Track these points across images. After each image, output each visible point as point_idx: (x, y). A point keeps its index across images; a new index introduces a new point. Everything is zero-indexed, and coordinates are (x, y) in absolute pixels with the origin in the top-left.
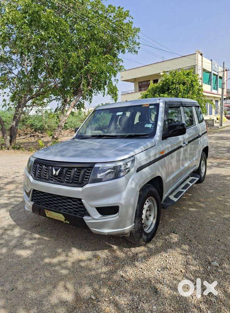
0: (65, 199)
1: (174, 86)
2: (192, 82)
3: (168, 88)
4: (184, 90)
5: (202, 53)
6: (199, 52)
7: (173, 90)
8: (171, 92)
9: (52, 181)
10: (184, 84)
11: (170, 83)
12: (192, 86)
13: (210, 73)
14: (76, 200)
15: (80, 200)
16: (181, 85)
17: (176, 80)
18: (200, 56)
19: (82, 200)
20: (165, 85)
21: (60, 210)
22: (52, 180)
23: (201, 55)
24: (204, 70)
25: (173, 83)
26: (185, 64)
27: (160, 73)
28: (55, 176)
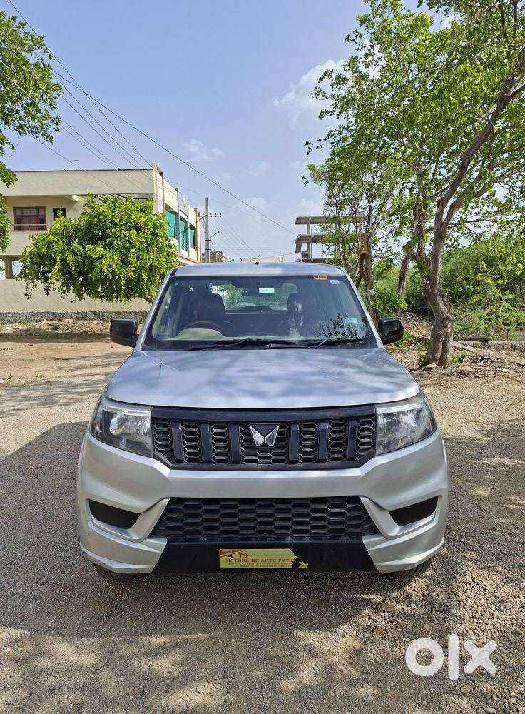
0: (307, 506)
1: (117, 231)
2: (155, 227)
3: (104, 233)
4: (141, 242)
5: (163, 171)
6: (158, 169)
7: (116, 238)
8: (111, 243)
9: (254, 465)
10: (138, 229)
11: (109, 225)
12: (155, 235)
13: (176, 214)
14: (343, 501)
15: (355, 499)
16: (133, 231)
17: (121, 217)
18: (159, 177)
19: (362, 499)
20: (96, 225)
21: (282, 537)
22: (255, 461)
23: (161, 174)
24: (167, 207)
25: (114, 224)
26: (130, 186)
27: (71, 196)
28: (264, 448)
